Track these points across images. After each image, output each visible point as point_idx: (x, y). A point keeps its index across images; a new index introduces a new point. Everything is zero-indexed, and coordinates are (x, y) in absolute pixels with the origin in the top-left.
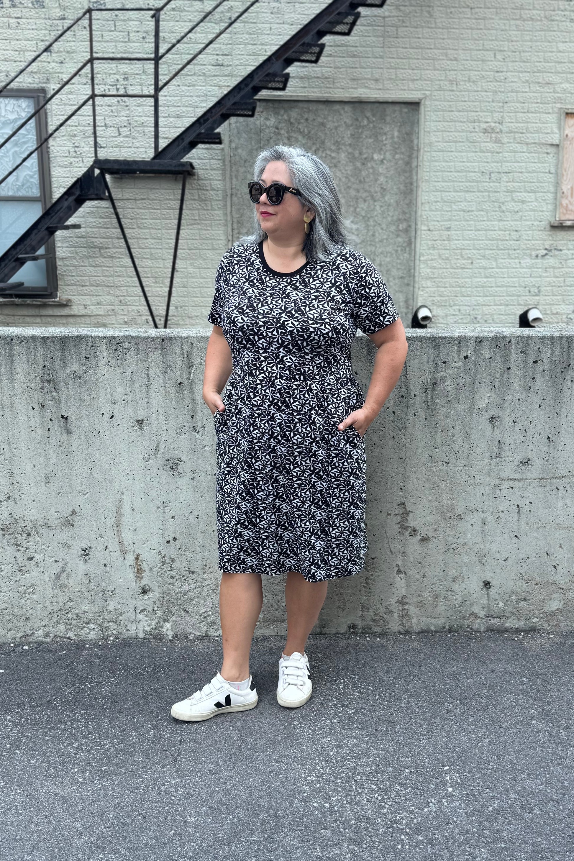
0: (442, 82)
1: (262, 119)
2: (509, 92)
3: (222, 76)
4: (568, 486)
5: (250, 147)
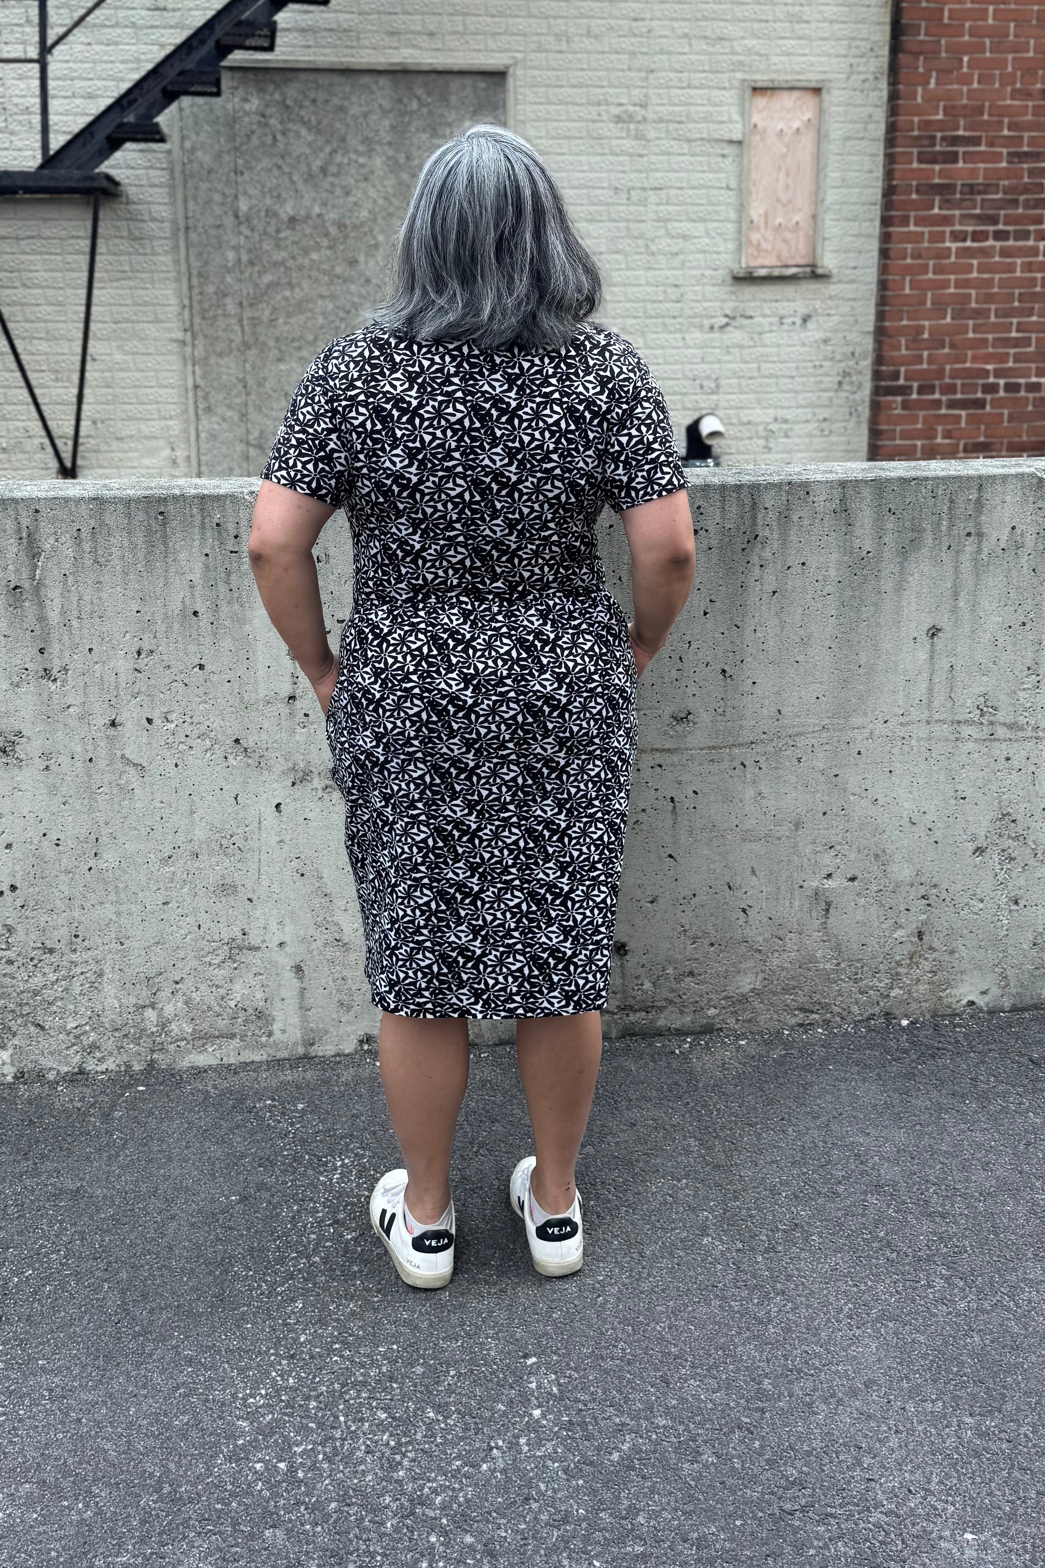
0: (542, 38)
1: (236, 100)
2: (656, 53)
3: (165, 27)
4: (762, 760)
5: (217, 147)
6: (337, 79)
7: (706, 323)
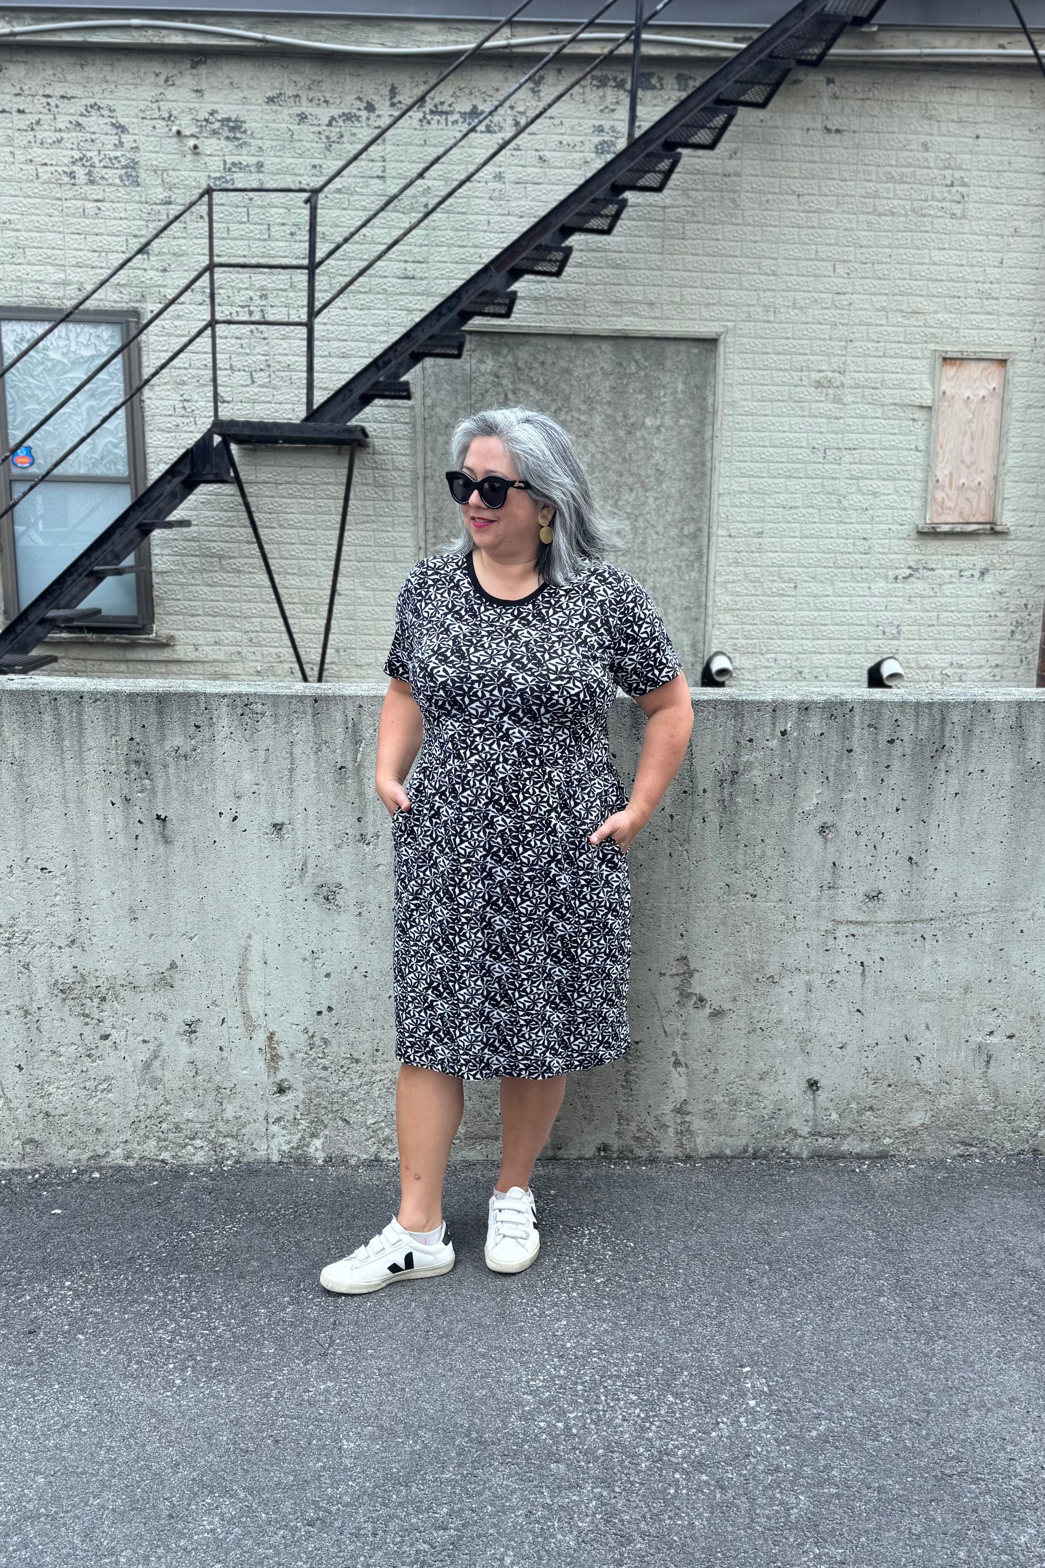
0: (752, 309)
1: (474, 361)
2: (856, 324)
3: (413, 295)
4: (939, 934)
5: (454, 404)
6: (565, 343)
7: (891, 574)
